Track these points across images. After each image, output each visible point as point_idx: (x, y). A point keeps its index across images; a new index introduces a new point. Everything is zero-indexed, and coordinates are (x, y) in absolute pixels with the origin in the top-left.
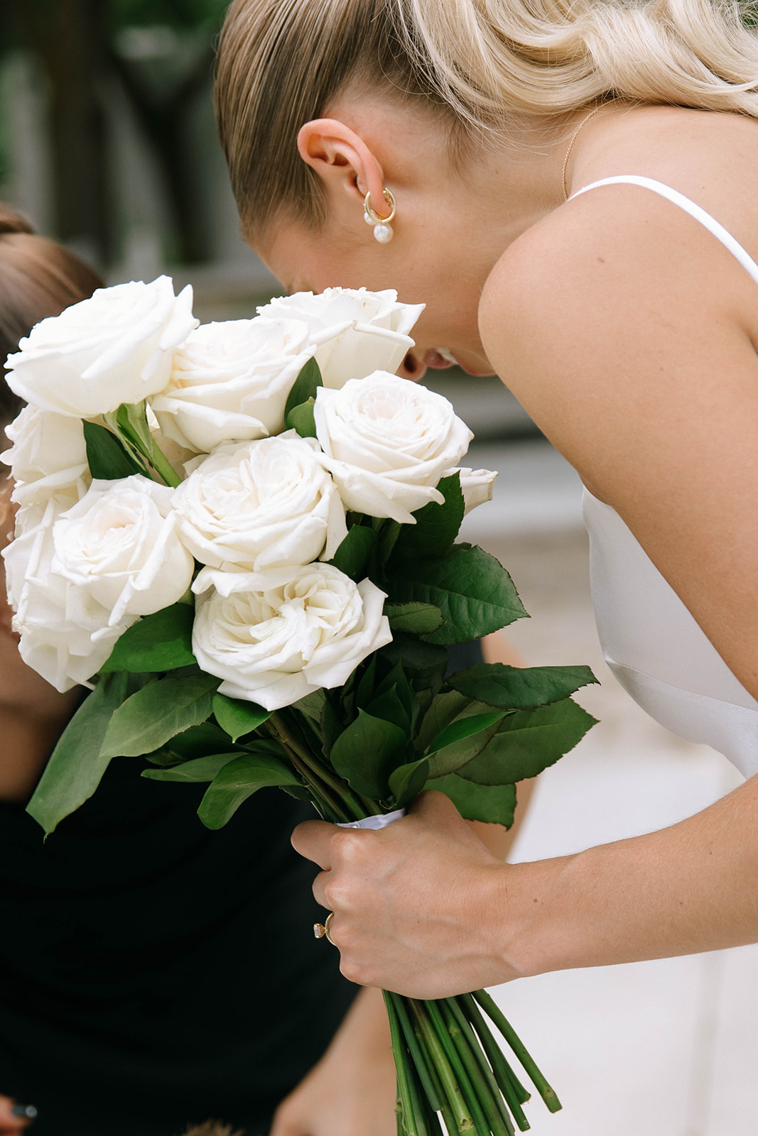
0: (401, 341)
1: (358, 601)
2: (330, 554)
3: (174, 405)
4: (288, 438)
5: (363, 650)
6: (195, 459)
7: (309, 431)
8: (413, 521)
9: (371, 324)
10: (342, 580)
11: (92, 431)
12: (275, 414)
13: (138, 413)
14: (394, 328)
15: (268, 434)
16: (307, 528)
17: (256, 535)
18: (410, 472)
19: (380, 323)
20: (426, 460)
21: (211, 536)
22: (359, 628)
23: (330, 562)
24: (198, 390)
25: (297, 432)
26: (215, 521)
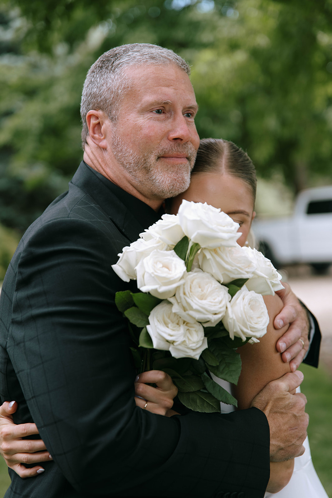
0: (271, 292)
1: (201, 343)
2: (206, 325)
3: (208, 256)
4: (225, 289)
5: (189, 355)
6: (199, 269)
7: (232, 294)
8: (233, 338)
9: (270, 282)
10: (202, 333)
11: (185, 240)
12: (227, 281)
13: (199, 248)
14: (273, 286)
15: (221, 282)
16: (208, 318)
17: (195, 306)
18: (245, 330)
19: (271, 283)
20: (251, 331)
21: (185, 294)
22: (194, 350)
23: (204, 327)
24: (218, 259)
25: (229, 290)
26: (189, 291)
